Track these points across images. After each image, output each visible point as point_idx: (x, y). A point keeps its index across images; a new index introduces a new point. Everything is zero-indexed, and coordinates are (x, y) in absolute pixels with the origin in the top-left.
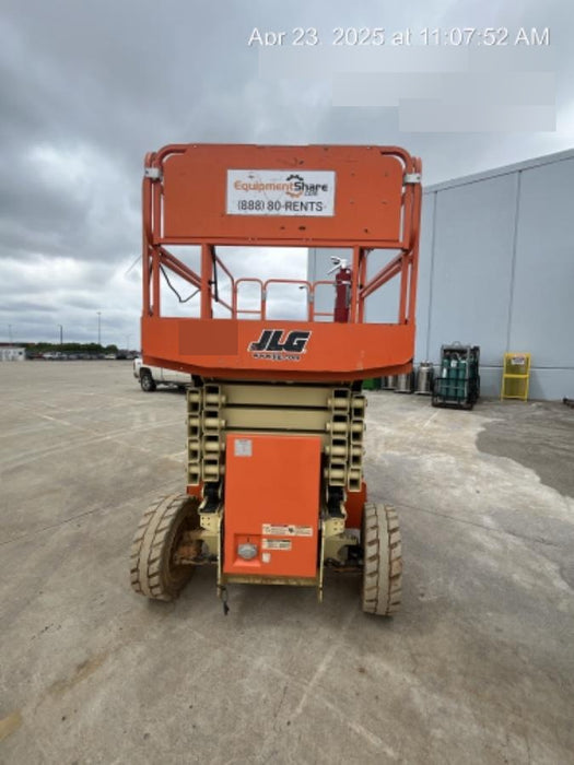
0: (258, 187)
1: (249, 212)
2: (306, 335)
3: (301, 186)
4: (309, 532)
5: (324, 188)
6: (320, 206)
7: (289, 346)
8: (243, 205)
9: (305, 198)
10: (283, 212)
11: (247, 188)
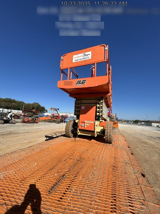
0: (78, 57)
1: (76, 61)
2: (85, 80)
3: (85, 55)
4: (93, 122)
5: (89, 54)
6: (89, 57)
7: (82, 83)
8: (75, 60)
9: (86, 57)
10: (82, 60)
11: (76, 58)
